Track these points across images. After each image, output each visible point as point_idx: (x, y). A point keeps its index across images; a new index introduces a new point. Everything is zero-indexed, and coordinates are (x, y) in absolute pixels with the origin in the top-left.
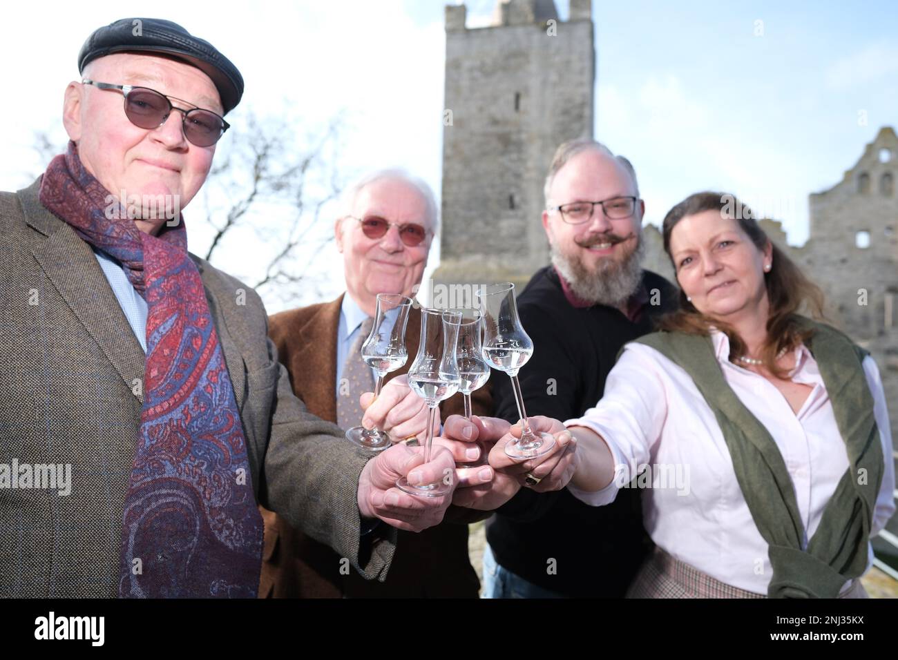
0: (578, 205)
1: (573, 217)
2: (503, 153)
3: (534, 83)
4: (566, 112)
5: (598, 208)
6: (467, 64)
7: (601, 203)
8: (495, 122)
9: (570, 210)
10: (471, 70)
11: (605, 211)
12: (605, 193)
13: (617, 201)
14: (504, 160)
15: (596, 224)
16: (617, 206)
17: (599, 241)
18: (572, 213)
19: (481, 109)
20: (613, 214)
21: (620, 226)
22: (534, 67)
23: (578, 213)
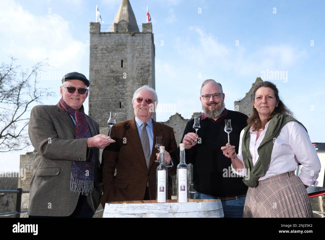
0: (207, 95)
1: (206, 98)
2: (116, 85)
3: (129, 56)
4: (142, 69)
5: (211, 96)
6: (100, 47)
7: (212, 95)
8: (113, 72)
9: (205, 97)
10: (102, 50)
11: (213, 97)
12: (213, 92)
13: (216, 94)
14: (117, 87)
15: (211, 100)
16: (216, 95)
17: (212, 104)
18: (206, 97)
19: (107, 66)
20: (215, 97)
21: (217, 100)
22: (129, 50)
23: (207, 97)
